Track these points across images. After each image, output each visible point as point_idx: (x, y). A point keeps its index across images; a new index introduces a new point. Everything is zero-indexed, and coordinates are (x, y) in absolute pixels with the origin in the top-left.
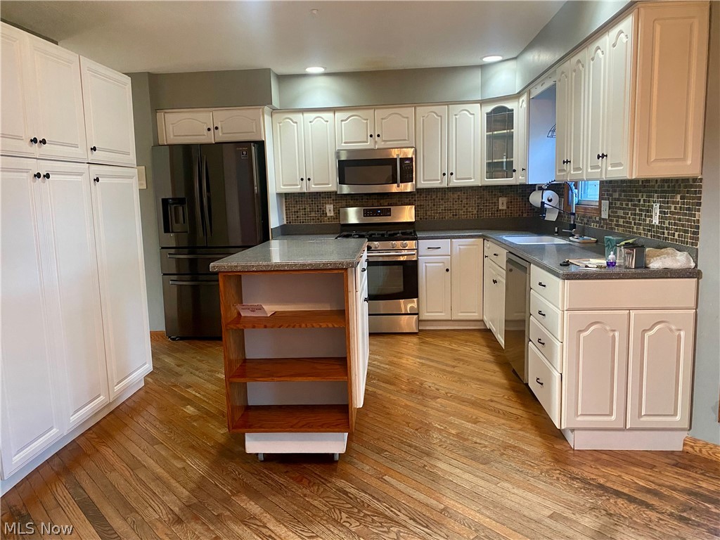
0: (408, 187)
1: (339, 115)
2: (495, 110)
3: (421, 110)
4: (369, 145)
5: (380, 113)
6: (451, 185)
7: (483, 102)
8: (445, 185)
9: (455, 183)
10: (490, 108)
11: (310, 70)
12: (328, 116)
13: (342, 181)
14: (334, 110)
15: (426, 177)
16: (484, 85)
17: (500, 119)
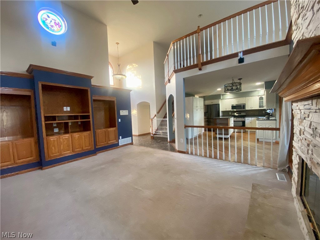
0: (244, 110)
3: (247, 98)
4: (237, 103)
5: (239, 99)
8: (251, 109)
9: (253, 109)
10: (259, 97)
12: (230, 99)
13: (232, 109)
14: (231, 99)
15: (247, 108)
16: (258, 94)
17: (261, 98)
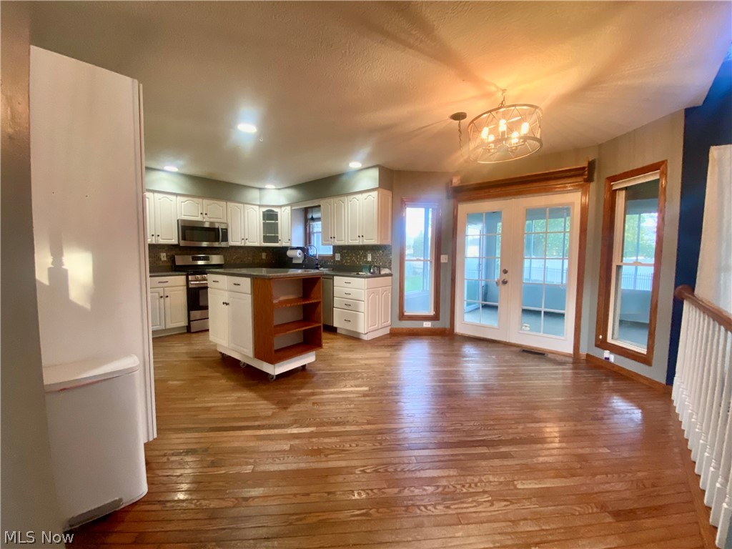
0: (223, 244)
1: (179, 198)
2: (268, 211)
3: (231, 205)
4: (199, 218)
5: (206, 202)
6: (246, 245)
7: (260, 206)
8: (243, 245)
9: (248, 244)
10: (265, 209)
11: (167, 168)
12: (173, 198)
13: (184, 238)
14: (177, 195)
15: (234, 240)
16: (261, 198)
17: (270, 216)
